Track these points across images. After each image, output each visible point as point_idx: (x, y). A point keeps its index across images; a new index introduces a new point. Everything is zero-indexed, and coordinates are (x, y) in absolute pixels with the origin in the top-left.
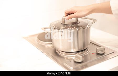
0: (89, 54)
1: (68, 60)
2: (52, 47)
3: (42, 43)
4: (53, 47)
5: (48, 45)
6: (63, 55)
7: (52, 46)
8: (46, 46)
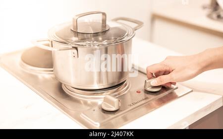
0: (129, 94)
1: (89, 108)
2: (53, 78)
3: (32, 69)
4: (56, 78)
5: (43, 74)
6: (77, 95)
7: (53, 76)
8: (40, 76)
